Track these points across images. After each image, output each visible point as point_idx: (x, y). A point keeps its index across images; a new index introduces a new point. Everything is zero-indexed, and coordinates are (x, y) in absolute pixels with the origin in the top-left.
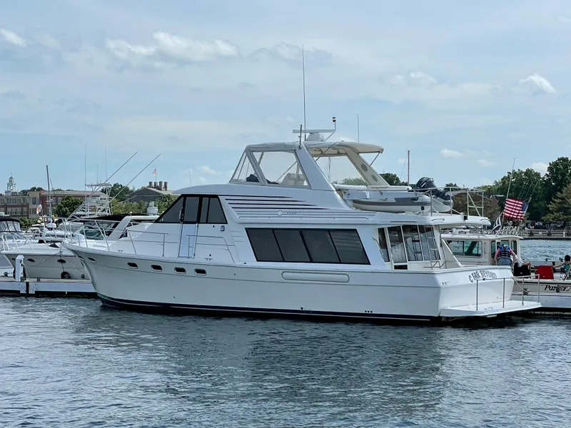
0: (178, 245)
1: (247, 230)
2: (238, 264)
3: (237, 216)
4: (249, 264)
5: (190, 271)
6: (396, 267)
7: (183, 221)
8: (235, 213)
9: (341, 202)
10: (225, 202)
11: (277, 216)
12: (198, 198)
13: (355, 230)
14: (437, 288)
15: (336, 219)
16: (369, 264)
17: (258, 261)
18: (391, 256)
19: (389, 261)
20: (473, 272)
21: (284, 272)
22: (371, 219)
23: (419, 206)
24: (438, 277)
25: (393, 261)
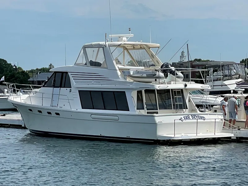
0: (51, 99)
1: (79, 91)
2: (73, 110)
3: (75, 84)
4: (79, 110)
5: (53, 114)
6: (148, 113)
7: (54, 86)
8: (74, 82)
9: (120, 76)
10: (70, 76)
11: (92, 84)
12: (61, 73)
13: (125, 92)
14: (155, 124)
15: (116, 86)
16: (129, 110)
17: (82, 108)
18: (145, 106)
19: (144, 109)
20: (185, 116)
21: (91, 115)
22: (131, 86)
23: (154, 79)
24: (156, 118)
25: (146, 109)
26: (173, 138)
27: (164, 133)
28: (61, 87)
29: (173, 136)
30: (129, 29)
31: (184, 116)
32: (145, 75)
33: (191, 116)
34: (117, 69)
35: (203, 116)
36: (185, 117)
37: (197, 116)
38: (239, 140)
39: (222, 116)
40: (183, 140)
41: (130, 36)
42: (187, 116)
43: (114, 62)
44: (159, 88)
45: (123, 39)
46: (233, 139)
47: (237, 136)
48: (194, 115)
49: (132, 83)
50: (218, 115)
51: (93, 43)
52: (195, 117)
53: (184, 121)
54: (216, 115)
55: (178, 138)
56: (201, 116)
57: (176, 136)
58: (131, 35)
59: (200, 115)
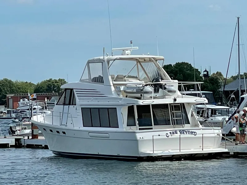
1: (82, 109)
2: (75, 128)
3: (78, 101)
4: (80, 129)
5: (61, 133)
6: (140, 129)
7: (64, 104)
8: (78, 99)
9: (113, 92)
10: (75, 93)
11: (91, 100)
12: (70, 90)
13: (116, 108)
14: (136, 141)
15: (109, 102)
16: (118, 127)
17: (84, 126)
18: (137, 122)
19: (136, 126)
20: (172, 131)
21: (89, 133)
22: (120, 102)
23: (140, 94)
24: (137, 134)
25: (138, 125)
26: (152, 154)
27: (146, 150)
28: (69, 104)
29: (152, 152)
30: (130, 42)
31: (170, 132)
32: (135, 91)
33: (179, 131)
34: (112, 85)
35: (194, 131)
36: (172, 133)
37: (186, 131)
38: (237, 155)
39: (220, 130)
40: (163, 156)
41: (131, 48)
42: (174, 131)
43: (110, 77)
44: (143, 104)
45: (126, 53)
46: (231, 155)
47: (234, 152)
48: (183, 131)
49: (121, 99)
50: (214, 129)
51: (95, 58)
52: (183, 132)
53: (170, 137)
54: (212, 129)
55: (157, 154)
56: (192, 131)
57: (155, 152)
58: (133, 48)
59: (190, 131)
